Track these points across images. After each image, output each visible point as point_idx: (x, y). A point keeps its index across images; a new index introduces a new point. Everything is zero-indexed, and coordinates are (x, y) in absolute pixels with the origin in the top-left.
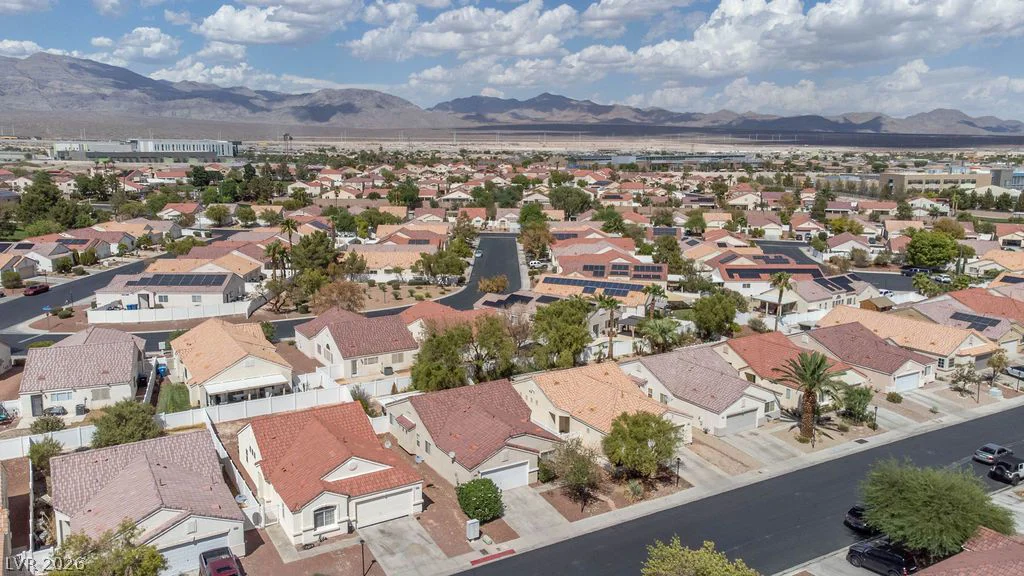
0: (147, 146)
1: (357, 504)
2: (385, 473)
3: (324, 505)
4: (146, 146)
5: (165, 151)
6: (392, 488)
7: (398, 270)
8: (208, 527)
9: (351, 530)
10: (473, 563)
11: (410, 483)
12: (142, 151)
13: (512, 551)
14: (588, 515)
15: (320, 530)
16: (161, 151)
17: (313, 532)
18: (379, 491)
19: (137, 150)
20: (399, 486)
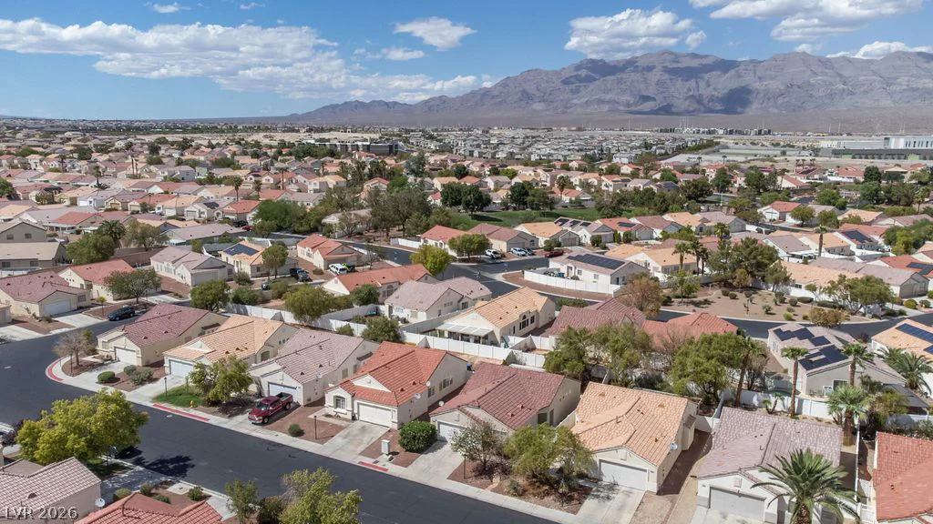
0: (898, 143)
1: (358, 404)
2: (384, 393)
3: (338, 395)
4: (896, 143)
5: (916, 148)
6: (378, 403)
7: (812, 288)
8: (289, 381)
9: (354, 418)
10: (360, 463)
11: (389, 405)
12: (892, 147)
13: (387, 470)
14: (466, 483)
15: (338, 410)
16: (912, 147)
17: (333, 409)
18: (371, 401)
19: (888, 147)
20: (383, 404)
